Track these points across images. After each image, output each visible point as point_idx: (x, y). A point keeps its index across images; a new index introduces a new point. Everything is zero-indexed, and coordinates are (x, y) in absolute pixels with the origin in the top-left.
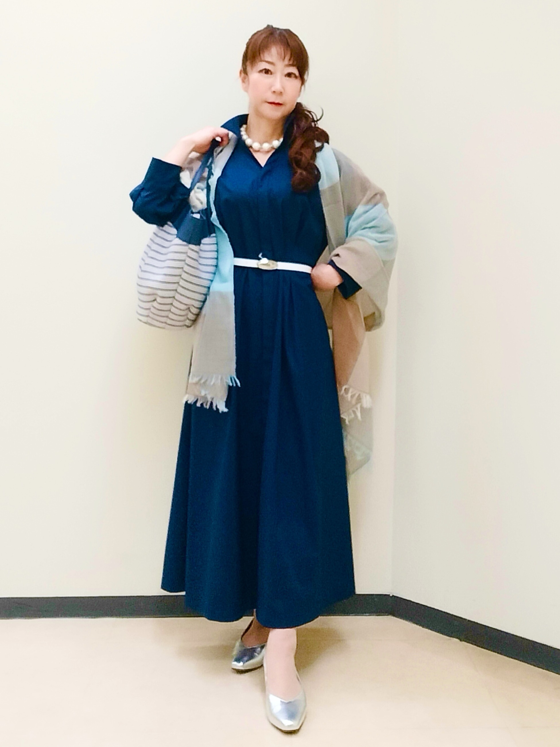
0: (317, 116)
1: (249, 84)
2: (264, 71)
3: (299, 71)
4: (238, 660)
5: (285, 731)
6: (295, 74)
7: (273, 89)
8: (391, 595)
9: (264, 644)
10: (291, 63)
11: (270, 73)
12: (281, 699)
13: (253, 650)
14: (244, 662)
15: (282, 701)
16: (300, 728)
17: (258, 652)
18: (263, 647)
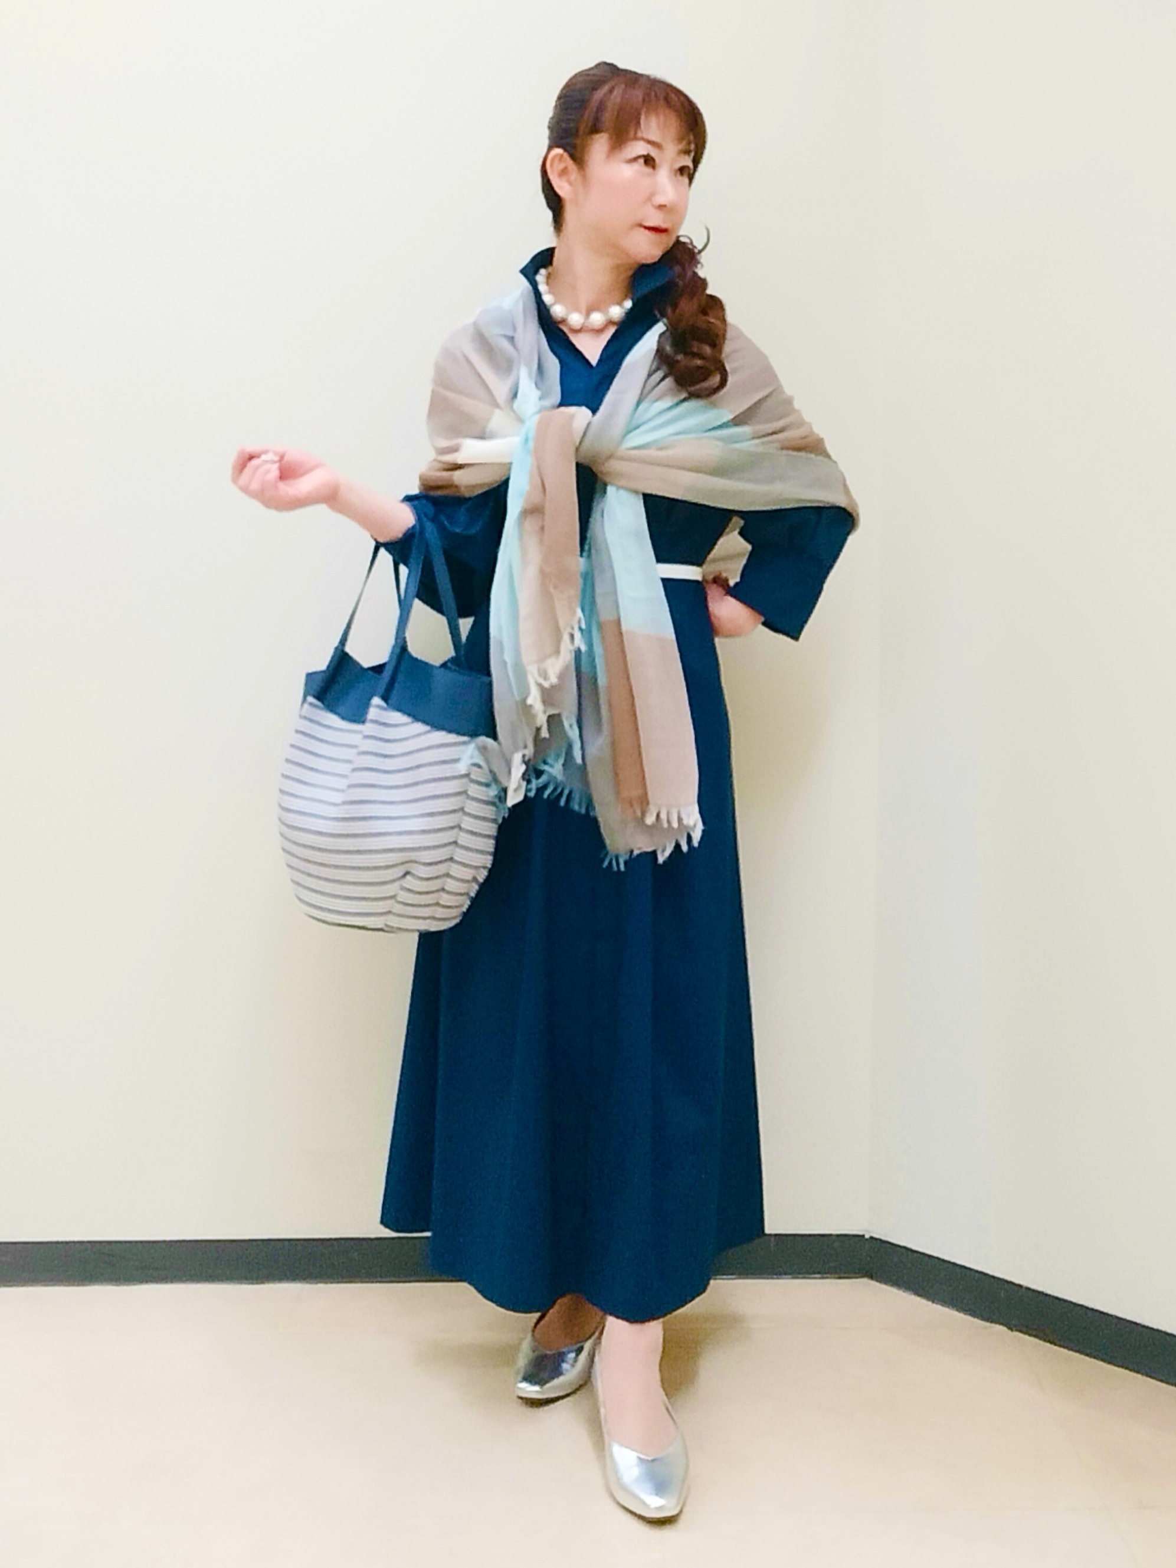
2: (641, 161)
4: (529, 1379)
5: (649, 1518)
8: (867, 1236)
9: (581, 1344)
11: (651, 165)
12: (638, 1452)
13: (561, 1357)
14: (541, 1382)
15: (639, 1458)
16: (681, 1511)
17: (571, 1362)
18: (579, 1351)
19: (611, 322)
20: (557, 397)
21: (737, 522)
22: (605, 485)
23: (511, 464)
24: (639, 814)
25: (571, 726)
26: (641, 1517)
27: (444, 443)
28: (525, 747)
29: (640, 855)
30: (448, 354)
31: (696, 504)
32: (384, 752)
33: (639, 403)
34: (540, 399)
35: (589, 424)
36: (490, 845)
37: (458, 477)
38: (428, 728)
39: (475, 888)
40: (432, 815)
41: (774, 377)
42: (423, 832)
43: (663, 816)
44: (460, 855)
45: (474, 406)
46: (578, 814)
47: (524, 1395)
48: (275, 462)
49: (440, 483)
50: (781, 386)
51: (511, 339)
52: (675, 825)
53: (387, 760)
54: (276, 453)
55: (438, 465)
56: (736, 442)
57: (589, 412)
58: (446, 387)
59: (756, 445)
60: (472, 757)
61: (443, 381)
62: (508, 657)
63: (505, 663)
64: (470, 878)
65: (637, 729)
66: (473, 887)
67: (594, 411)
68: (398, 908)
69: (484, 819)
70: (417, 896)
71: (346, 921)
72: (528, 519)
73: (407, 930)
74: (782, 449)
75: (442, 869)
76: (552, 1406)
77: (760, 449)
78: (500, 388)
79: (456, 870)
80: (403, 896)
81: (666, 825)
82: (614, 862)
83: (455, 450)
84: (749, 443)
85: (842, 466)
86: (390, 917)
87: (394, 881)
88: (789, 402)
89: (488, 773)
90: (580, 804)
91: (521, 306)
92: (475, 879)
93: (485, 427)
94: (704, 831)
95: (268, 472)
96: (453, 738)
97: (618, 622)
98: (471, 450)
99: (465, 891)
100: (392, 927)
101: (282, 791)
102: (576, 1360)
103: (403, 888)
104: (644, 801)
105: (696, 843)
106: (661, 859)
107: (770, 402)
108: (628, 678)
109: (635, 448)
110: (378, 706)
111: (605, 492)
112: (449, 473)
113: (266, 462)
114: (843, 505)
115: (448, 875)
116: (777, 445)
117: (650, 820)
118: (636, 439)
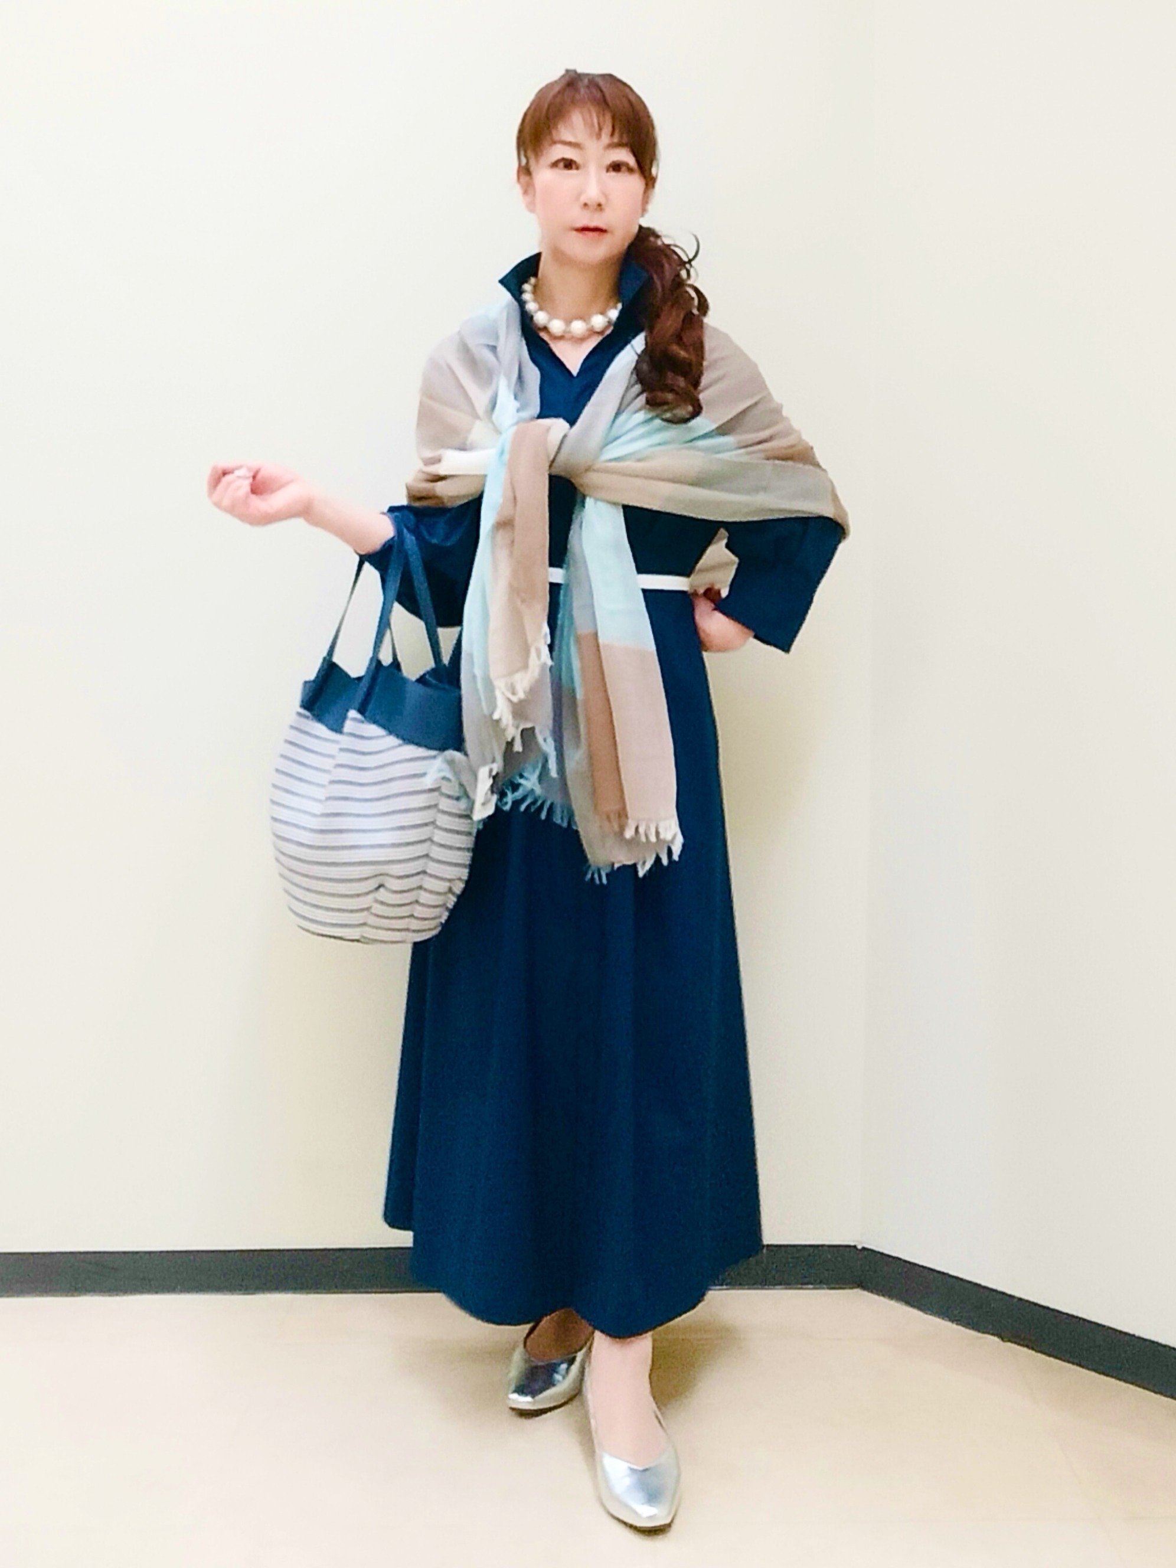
0: (688, 252)
1: (534, 195)
2: (561, 164)
3: (635, 155)
4: (521, 1390)
5: (640, 1527)
6: (627, 165)
7: (583, 199)
8: (859, 1247)
9: (573, 1355)
10: (616, 140)
11: (574, 166)
12: (630, 1463)
13: (552, 1369)
14: (534, 1393)
15: (632, 1469)
16: (672, 1521)
17: (563, 1372)
18: (571, 1362)
19: (593, 332)
20: (536, 409)
21: (723, 535)
22: (584, 497)
23: (485, 476)
24: (616, 827)
25: (545, 740)
26: (631, 1526)
27: (429, 454)
28: (494, 761)
29: (619, 868)
30: (435, 365)
31: (681, 516)
32: (361, 765)
33: (618, 414)
34: (518, 411)
35: (565, 436)
36: (466, 858)
37: (440, 488)
38: (400, 742)
39: (452, 901)
40: (402, 828)
41: (761, 385)
42: (394, 845)
43: (641, 830)
44: (432, 868)
45: (456, 417)
46: (560, 827)
47: (514, 1406)
48: (248, 478)
49: (424, 494)
50: (769, 394)
51: (493, 349)
52: (653, 839)
53: (362, 773)
54: (249, 469)
55: (425, 477)
56: (718, 452)
57: (567, 425)
58: (431, 397)
59: (741, 455)
60: (440, 770)
61: (428, 393)
62: (478, 672)
63: (474, 677)
64: (446, 890)
65: (615, 743)
66: (449, 898)
67: (572, 422)
68: (372, 920)
69: (458, 832)
70: (391, 909)
71: (329, 931)
72: (501, 532)
73: (382, 942)
74: (768, 459)
75: (413, 882)
76: (544, 1416)
77: (745, 459)
78: (480, 398)
79: (429, 883)
80: (379, 909)
81: (643, 839)
82: (596, 876)
83: (438, 460)
84: (734, 453)
85: (831, 475)
86: (366, 929)
87: (368, 893)
88: (777, 411)
89: (457, 786)
90: (562, 819)
91: (505, 315)
92: (450, 890)
93: (466, 438)
94: (684, 845)
95: (239, 488)
96: (421, 752)
97: (596, 635)
98: (453, 462)
99: (441, 903)
100: (369, 939)
101: (273, 802)
102: (568, 1369)
103: (376, 901)
104: (622, 814)
105: (676, 857)
106: (641, 873)
107: (755, 411)
108: (606, 691)
109: (611, 460)
110: (354, 719)
111: (583, 506)
112: (432, 484)
113: (239, 477)
114: (831, 516)
115: (420, 888)
116: (762, 455)
117: (629, 834)
118: (614, 451)
